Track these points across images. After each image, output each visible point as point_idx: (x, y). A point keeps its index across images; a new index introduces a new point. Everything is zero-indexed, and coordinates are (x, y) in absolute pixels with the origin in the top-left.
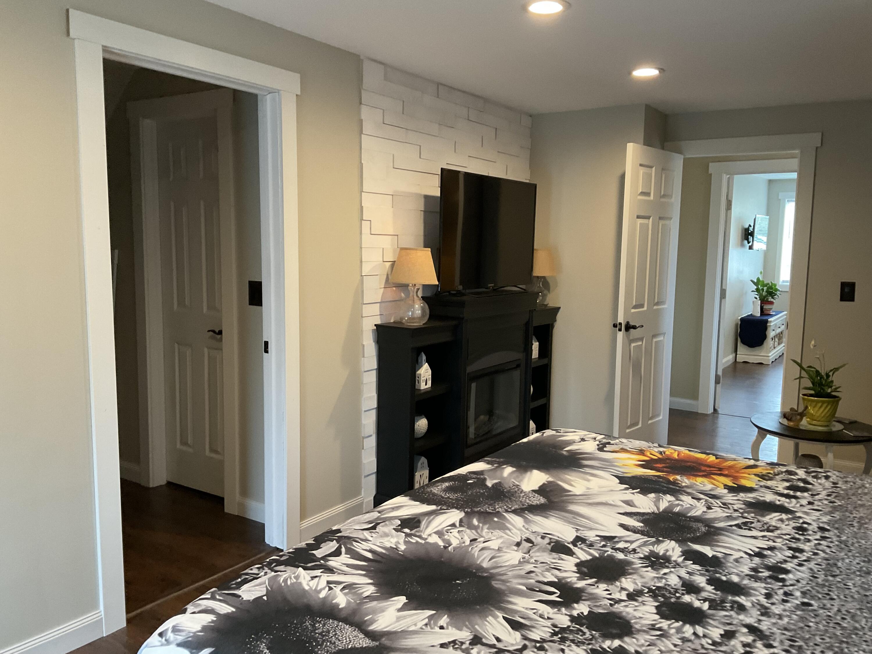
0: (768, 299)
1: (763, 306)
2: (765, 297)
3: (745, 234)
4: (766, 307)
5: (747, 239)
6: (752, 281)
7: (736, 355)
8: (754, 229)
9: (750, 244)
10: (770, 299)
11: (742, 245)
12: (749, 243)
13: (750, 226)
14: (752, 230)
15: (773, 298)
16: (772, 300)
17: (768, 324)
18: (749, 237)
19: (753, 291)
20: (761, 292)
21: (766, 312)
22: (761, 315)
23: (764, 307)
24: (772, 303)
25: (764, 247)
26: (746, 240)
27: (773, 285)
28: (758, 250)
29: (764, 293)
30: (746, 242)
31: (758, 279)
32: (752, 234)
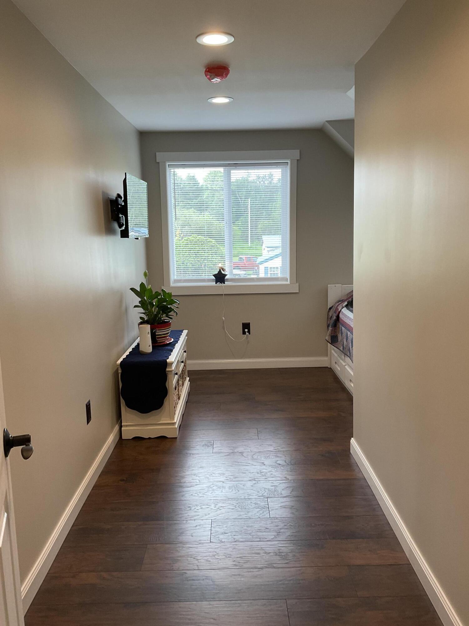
0: (160, 318)
1: (155, 332)
2: (156, 315)
3: (112, 211)
4: (159, 332)
5: (118, 220)
6: (132, 289)
7: (121, 427)
8: (125, 201)
9: (123, 228)
10: (164, 318)
11: (109, 231)
12: (120, 226)
13: (119, 196)
14: (123, 204)
15: (167, 316)
16: (167, 319)
17: (167, 370)
18: (120, 215)
19: (135, 306)
20: (149, 307)
21: (159, 340)
22: (153, 347)
23: (157, 334)
24: (167, 324)
25: (145, 232)
26: (115, 220)
27: (167, 295)
28: (137, 239)
29: (155, 310)
30: (116, 225)
31: (142, 285)
32: (124, 210)
